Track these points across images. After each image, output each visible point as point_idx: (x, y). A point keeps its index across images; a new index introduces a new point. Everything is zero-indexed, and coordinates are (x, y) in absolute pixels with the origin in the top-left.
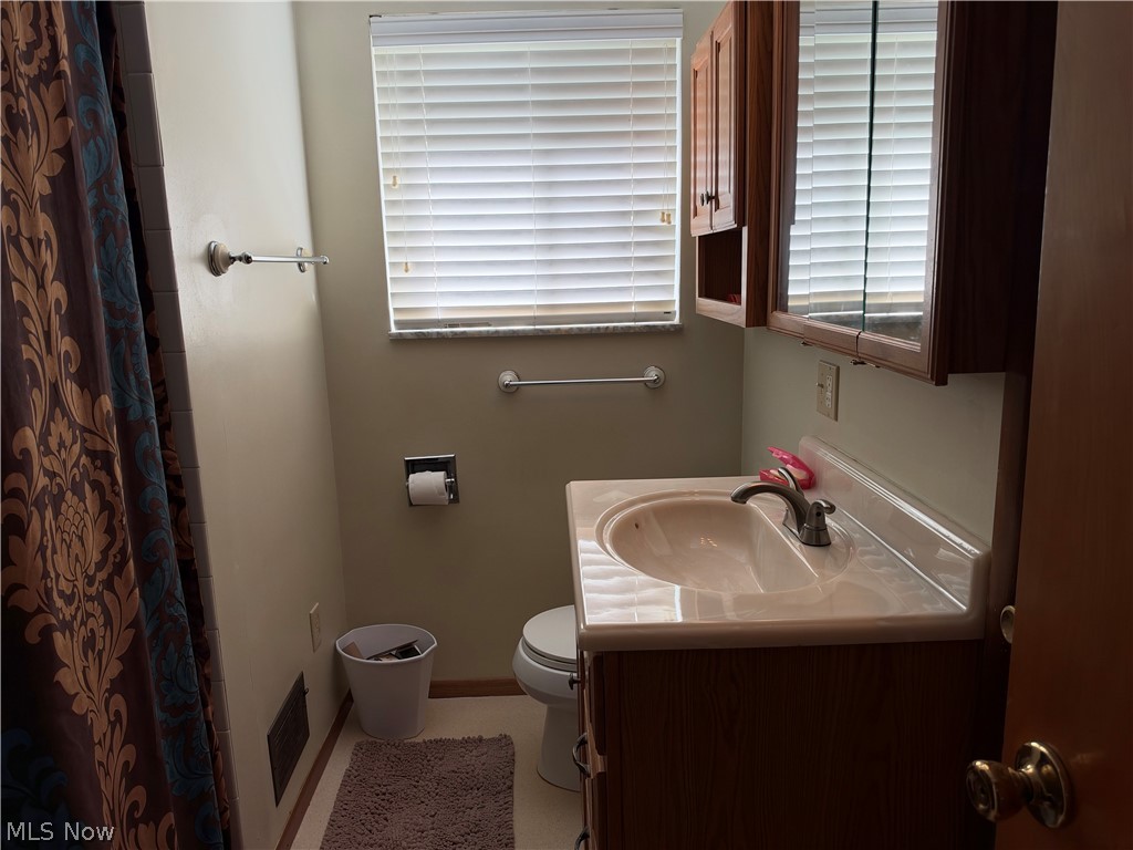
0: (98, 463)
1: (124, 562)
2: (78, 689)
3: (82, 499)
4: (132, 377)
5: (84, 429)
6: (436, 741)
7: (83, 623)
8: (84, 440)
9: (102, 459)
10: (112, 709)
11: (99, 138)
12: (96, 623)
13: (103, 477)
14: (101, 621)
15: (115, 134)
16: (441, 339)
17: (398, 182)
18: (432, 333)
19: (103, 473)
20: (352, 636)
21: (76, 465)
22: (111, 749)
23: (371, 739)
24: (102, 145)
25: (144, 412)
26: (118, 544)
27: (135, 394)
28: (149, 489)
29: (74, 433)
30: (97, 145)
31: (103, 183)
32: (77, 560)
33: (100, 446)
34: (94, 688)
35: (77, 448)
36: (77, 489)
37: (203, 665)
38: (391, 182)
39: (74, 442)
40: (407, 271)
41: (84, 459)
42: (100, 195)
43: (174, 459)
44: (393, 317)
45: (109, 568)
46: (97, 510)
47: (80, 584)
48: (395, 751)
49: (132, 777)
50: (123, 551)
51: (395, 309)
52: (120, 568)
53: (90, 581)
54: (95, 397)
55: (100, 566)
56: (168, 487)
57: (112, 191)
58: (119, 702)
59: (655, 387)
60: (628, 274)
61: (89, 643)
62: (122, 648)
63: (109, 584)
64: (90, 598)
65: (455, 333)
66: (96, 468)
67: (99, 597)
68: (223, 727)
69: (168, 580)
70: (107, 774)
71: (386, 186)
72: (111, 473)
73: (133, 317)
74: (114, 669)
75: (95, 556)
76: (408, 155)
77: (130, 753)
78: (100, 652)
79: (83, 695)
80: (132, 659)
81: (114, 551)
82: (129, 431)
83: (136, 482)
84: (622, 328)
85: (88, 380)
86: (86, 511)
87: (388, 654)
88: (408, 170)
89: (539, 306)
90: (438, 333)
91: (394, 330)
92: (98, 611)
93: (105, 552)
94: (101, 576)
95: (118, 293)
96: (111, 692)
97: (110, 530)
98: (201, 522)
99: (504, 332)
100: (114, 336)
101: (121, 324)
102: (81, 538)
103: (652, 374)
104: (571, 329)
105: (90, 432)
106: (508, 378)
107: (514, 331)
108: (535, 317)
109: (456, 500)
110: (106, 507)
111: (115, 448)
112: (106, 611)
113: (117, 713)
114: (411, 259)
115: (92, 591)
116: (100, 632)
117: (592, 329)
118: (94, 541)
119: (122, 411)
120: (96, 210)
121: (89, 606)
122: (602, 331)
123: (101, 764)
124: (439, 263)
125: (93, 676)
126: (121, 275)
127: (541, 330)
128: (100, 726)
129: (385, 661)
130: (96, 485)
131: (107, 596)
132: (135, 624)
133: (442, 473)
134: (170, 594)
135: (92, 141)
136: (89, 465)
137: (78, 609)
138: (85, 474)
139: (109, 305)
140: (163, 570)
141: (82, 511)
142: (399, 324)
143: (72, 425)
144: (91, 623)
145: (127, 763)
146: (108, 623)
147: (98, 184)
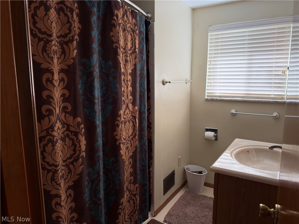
0: (134, 118)
1: (136, 136)
2: (123, 154)
3: (130, 123)
4: (143, 104)
5: (132, 112)
6: (204, 196)
7: (127, 144)
8: (132, 114)
9: (134, 117)
10: (129, 161)
11: (142, 61)
12: (129, 145)
13: (134, 121)
14: (130, 145)
15: (146, 60)
16: (217, 100)
17: (212, 63)
18: (215, 99)
19: (134, 120)
20: (189, 166)
21: (129, 117)
22: (128, 168)
23: (189, 190)
24: (143, 62)
25: (144, 110)
26: (135, 132)
27: (143, 107)
28: (143, 124)
29: (130, 112)
30: (142, 63)
31: (142, 69)
32: (127, 133)
33: (134, 115)
34: (127, 156)
35: (130, 115)
36: (129, 122)
37: (151, 160)
38: (210, 63)
39: (130, 114)
40: (211, 84)
41: (131, 117)
42: (141, 72)
43: (150, 120)
44: (206, 94)
45: (133, 136)
46: (132, 126)
47: (127, 137)
48: (193, 194)
49: (131, 174)
50: (136, 134)
51: (207, 93)
52: (135, 136)
53: (129, 137)
54: (134, 107)
55: (131, 135)
56: (147, 124)
57: (143, 70)
58: (131, 160)
59: (276, 118)
60: (271, 87)
61: (127, 148)
62: (133, 151)
63: (132, 139)
64: (128, 140)
65: (221, 99)
66: (133, 119)
67: (130, 141)
68: (153, 174)
69: (144, 141)
70: (127, 172)
71: (209, 64)
72: (135, 120)
73: (145, 93)
74: (131, 154)
75: (131, 134)
76: (214, 57)
77: (131, 170)
78: (129, 150)
79: (124, 156)
80: (135, 153)
81: (134, 133)
82: (141, 113)
83: (141, 123)
84: (267, 101)
85: (134, 104)
86: (130, 125)
87: (196, 172)
88: (214, 61)
89: (244, 94)
90: (216, 99)
91: (206, 97)
92: (130, 143)
93: (132, 133)
94: (131, 137)
95: (142, 89)
96: (130, 158)
97: (134, 130)
98: (154, 132)
99: (233, 100)
100: (140, 96)
101: (142, 94)
102: (128, 130)
103: (275, 114)
104: (252, 100)
105: (133, 112)
106: (233, 111)
107: (236, 100)
108: (242, 96)
109: (216, 139)
110: (134, 126)
111: (137, 116)
112: (131, 143)
113: (130, 162)
114: (212, 81)
115: (129, 139)
116: (129, 147)
117: (258, 101)
118: (131, 131)
119: (140, 110)
120: (140, 74)
121: (128, 142)
122: (261, 101)
123: (126, 169)
124: (219, 82)
125: (127, 154)
126: (143, 85)
127: (244, 100)
128: (127, 163)
129: (194, 173)
130: (133, 122)
131: (132, 141)
132: (136, 147)
133: (213, 133)
134: (145, 144)
135: (141, 62)
136: (132, 118)
137: (126, 141)
138: (131, 119)
139: (140, 91)
140: (144, 139)
141: (129, 125)
142: (208, 96)
143: (130, 111)
144: (128, 145)
145: (131, 172)
146: (131, 146)
147: (141, 70)
